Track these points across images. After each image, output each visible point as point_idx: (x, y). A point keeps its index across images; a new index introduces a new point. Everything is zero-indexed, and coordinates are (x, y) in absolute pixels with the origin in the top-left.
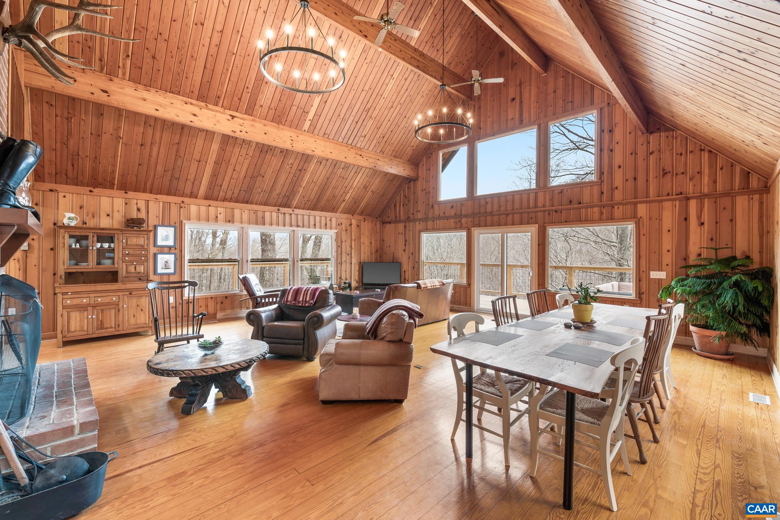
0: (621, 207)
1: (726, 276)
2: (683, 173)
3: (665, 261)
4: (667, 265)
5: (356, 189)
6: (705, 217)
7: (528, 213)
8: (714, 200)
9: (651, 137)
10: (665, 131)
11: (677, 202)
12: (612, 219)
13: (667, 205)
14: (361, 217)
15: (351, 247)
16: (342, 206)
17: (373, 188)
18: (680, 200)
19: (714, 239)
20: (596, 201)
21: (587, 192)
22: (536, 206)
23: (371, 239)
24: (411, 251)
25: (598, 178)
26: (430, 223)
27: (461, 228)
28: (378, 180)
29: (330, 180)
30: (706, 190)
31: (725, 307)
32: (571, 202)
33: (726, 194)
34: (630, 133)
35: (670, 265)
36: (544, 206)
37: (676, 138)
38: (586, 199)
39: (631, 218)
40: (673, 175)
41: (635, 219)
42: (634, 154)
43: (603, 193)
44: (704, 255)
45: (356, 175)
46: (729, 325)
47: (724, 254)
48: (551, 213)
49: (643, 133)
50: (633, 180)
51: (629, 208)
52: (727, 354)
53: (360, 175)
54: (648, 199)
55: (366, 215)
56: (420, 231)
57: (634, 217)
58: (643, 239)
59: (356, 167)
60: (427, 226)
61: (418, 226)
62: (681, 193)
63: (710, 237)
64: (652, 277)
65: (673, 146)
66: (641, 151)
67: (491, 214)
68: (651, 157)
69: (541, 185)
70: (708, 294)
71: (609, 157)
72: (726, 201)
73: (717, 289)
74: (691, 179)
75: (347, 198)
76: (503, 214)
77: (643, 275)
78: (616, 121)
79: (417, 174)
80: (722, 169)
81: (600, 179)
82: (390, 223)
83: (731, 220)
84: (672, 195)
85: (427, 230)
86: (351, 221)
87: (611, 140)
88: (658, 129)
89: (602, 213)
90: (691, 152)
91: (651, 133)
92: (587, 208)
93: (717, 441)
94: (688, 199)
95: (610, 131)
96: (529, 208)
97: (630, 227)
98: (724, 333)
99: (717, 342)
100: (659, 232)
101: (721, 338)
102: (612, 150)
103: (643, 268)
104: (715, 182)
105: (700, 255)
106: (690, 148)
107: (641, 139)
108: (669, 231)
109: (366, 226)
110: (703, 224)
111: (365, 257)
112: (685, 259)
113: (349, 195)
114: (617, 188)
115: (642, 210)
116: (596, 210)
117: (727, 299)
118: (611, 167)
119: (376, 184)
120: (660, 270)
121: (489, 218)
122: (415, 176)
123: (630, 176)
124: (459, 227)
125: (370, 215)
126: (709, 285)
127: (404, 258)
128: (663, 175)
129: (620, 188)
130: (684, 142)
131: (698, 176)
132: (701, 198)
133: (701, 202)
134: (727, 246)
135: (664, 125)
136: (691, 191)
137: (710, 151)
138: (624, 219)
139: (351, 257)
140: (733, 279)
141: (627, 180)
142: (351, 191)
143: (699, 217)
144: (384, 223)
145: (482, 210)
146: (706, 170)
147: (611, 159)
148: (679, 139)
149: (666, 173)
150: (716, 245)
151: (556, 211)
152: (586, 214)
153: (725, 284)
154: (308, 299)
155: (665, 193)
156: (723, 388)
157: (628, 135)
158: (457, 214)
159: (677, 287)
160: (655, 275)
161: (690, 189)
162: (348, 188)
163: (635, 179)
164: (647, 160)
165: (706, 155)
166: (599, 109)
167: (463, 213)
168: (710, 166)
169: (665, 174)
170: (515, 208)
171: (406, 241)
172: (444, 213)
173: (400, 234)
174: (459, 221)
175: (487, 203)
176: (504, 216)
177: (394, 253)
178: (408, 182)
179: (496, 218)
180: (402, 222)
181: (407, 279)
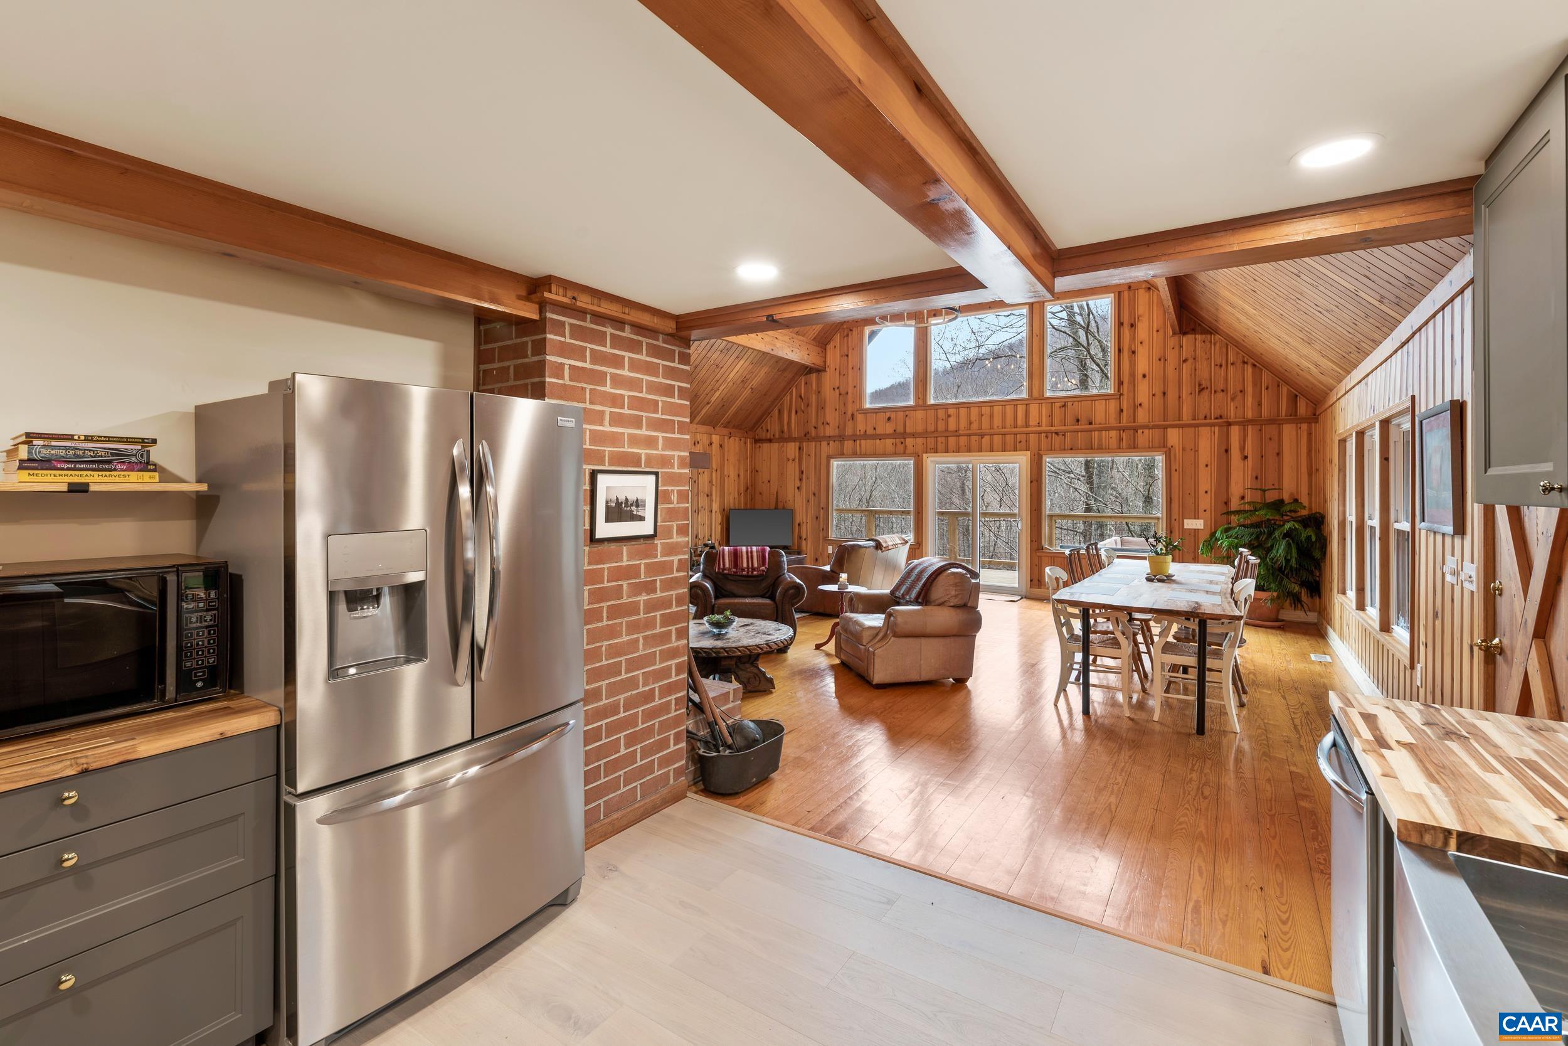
0: (1146, 431)
1: (1275, 524)
2: (1223, 391)
3: (1202, 506)
4: (1205, 511)
5: (731, 383)
6: (1249, 450)
7: (1016, 434)
8: (1258, 427)
9: (1184, 338)
10: (1201, 333)
11: (1217, 428)
12: (1135, 448)
13: (1205, 431)
14: (725, 431)
15: (711, 482)
16: (703, 412)
17: (755, 383)
18: (1220, 425)
19: (1259, 477)
20: (1113, 422)
21: (1100, 406)
22: (1027, 426)
23: (739, 470)
24: (813, 488)
25: (1116, 389)
26: (848, 445)
27: (904, 453)
28: (765, 369)
29: (699, 368)
30: (1249, 414)
31: (1276, 563)
32: (1078, 421)
33: (1271, 421)
34: (1158, 331)
35: (1208, 512)
36: (1039, 425)
37: (1215, 344)
38: (1099, 417)
39: (1160, 447)
40: (1211, 393)
41: (1165, 449)
42: (1162, 360)
43: (1122, 411)
44: (1248, 499)
45: (737, 360)
46: (1280, 583)
47: (1271, 497)
48: (1050, 435)
49: (1174, 334)
50: (1162, 395)
51: (1157, 433)
52: (1277, 621)
53: (742, 362)
54: (1181, 422)
55: (734, 427)
56: (829, 457)
57: (1163, 446)
58: (1175, 475)
59: (740, 348)
60: (843, 449)
61: (826, 448)
62: (1221, 417)
63: (1254, 476)
64: (1186, 527)
65: (1211, 354)
66: (1172, 357)
67: (957, 434)
68: (1184, 365)
69: (1035, 394)
70: (1257, 547)
71: (1130, 362)
72: (1271, 430)
73: (1267, 539)
74: (1232, 399)
75: (713, 399)
76: (975, 434)
77: (1176, 524)
78: (1139, 313)
79: (825, 362)
80: (1267, 388)
81: (1119, 391)
82: (770, 441)
83: (1278, 454)
84: (1211, 419)
85: (841, 455)
86: (711, 438)
87: (1133, 338)
88: (1193, 330)
89: (1121, 439)
90: (1232, 364)
91: (1185, 334)
92: (1100, 430)
93: (1296, 689)
94: (1229, 424)
95: (1132, 325)
96: (1016, 426)
97: (1160, 459)
98: (1275, 594)
99: (1269, 604)
100: (1195, 467)
101: (1272, 600)
102: (1134, 352)
103: (1175, 516)
104: (1260, 405)
105: (1243, 498)
106: (1231, 359)
107: (1172, 341)
108: (1207, 466)
109: (733, 445)
110: (1246, 457)
111: (731, 500)
112: (1226, 503)
113: (717, 394)
114: (1140, 405)
115: (1174, 437)
116: (1113, 433)
117: (1280, 552)
118: (1132, 375)
119: (762, 375)
120: (1196, 517)
121: (952, 440)
122: (822, 364)
123: (1158, 390)
124: (902, 451)
125: (738, 427)
126: (1258, 537)
127: (798, 502)
128: (1199, 392)
129: (1146, 404)
130: (1225, 350)
131: (1240, 395)
132: (1244, 423)
133: (1244, 429)
134: (1273, 487)
135: (1200, 325)
136: (1232, 415)
137: (1254, 365)
138: (1151, 448)
139: (711, 500)
140: (1286, 527)
141: (1154, 395)
142: (721, 388)
143: (1242, 448)
144: (757, 441)
145: (941, 426)
146: (1249, 389)
147: (1132, 364)
148: (1218, 345)
149: (1203, 389)
150: (1262, 486)
151: (1057, 433)
152: (1100, 440)
153: (1277, 534)
154: (756, 565)
155: (1201, 416)
156: (1284, 652)
157: (1155, 333)
158: (898, 431)
159: (1222, 539)
160: (1191, 524)
161: (1232, 413)
162: (720, 382)
163: (1164, 394)
164: (1179, 369)
165: (1249, 370)
166: (1117, 293)
167: (908, 430)
168: (1255, 384)
169: (1201, 390)
170: (995, 427)
171: (802, 472)
172: (875, 429)
173: (791, 461)
174: (902, 443)
175: (949, 416)
176: (977, 438)
177: (777, 493)
178: (806, 374)
179: (963, 440)
180: (794, 440)
181: (804, 537)
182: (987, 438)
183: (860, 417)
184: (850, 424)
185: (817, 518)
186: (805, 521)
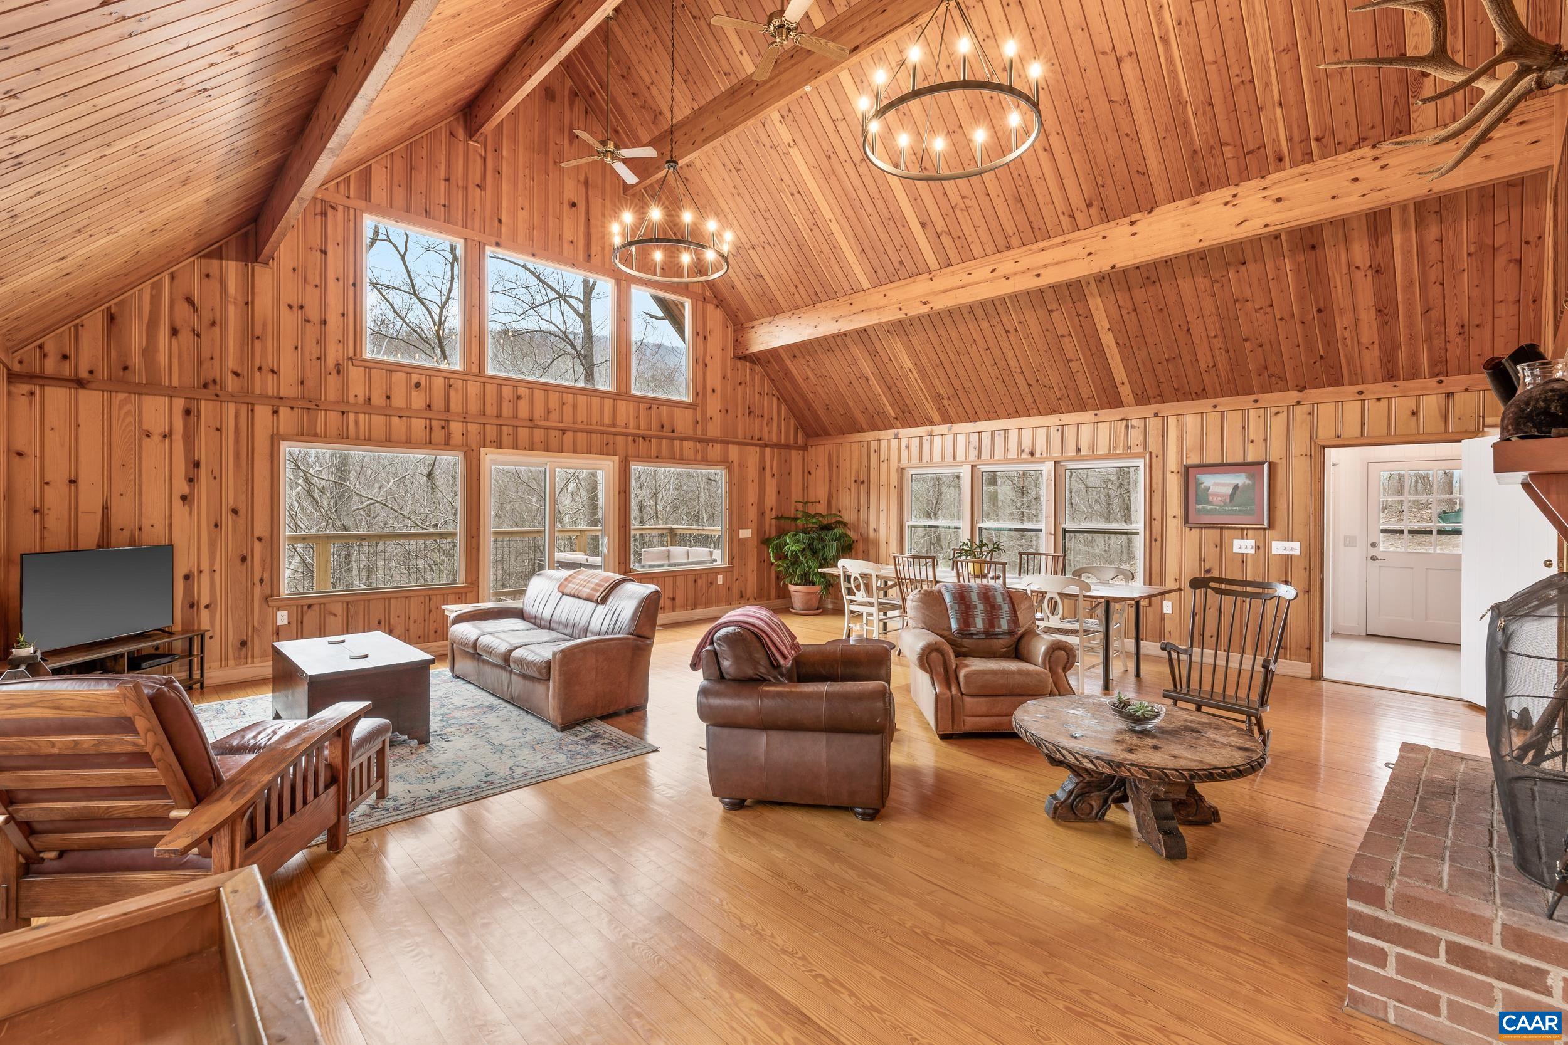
0: (714, 445)
2: (761, 416)
3: (749, 518)
4: (751, 523)
6: (775, 471)
7: (602, 433)
8: (780, 451)
10: (749, 362)
11: (758, 449)
12: (706, 461)
13: (751, 450)
18: (759, 446)
20: (691, 432)
21: (680, 415)
22: (614, 424)
24: (228, 498)
25: (692, 399)
26: (327, 419)
27: (446, 443)
30: (775, 439)
34: (723, 350)
35: (754, 522)
36: (627, 426)
38: (679, 426)
40: (755, 417)
41: (727, 464)
42: (726, 379)
43: (697, 422)
48: (637, 439)
49: (734, 356)
50: (725, 412)
51: (722, 448)
54: (737, 440)
56: (278, 437)
57: (724, 462)
58: (734, 489)
61: (266, 418)
62: (760, 439)
63: (778, 492)
64: (740, 535)
66: (732, 378)
67: (530, 424)
68: (739, 388)
69: (623, 389)
72: (786, 454)
74: (766, 424)
77: (734, 534)
81: (695, 401)
83: (789, 474)
84: (754, 439)
89: (697, 451)
92: (680, 439)
94: (764, 446)
95: (705, 338)
96: (602, 425)
100: (746, 481)
102: (706, 365)
103: (734, 527)
105: (771, 510)
107: (732, 363)
108: (752, 481)
110: (774, 475)
112: (762, 516)
114: (711, 418)
115: (733, 453)
116: (690, 445)
118: (704, 387)
121: (523, 432)
123: (723, 406)
124: (442, 441)
129: (714, 419)
131: (771, 422)
132: (772, 446)
133: (773, 452)
136: (766, 438)
138: (715, 462)
141: (719, 411)
143: (772, 468)
145: (508, 410)
151: (644, 438)
152: (681, 450)
155: (749, 436)
160: (744, 533)
164: (735, 391)
167: (452, 409)
169: (749, 413)
170: (579, 421)
171: (197, 465)
172: (388, 397)
173: (156, 438)
174: (443, 428)
175: (519, 397)
176: (557, 433)
177: (106, 509)
178: (205, 256)
179: (538, 434)
180: (170, 392)
181: (205, 599)
182: (569, 434)
183: (356, 373)
184: (333, 381)
185: (244, 559)
186: (205, 566)
